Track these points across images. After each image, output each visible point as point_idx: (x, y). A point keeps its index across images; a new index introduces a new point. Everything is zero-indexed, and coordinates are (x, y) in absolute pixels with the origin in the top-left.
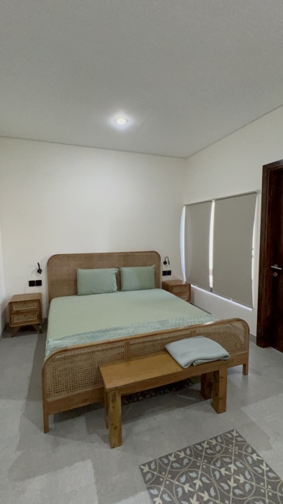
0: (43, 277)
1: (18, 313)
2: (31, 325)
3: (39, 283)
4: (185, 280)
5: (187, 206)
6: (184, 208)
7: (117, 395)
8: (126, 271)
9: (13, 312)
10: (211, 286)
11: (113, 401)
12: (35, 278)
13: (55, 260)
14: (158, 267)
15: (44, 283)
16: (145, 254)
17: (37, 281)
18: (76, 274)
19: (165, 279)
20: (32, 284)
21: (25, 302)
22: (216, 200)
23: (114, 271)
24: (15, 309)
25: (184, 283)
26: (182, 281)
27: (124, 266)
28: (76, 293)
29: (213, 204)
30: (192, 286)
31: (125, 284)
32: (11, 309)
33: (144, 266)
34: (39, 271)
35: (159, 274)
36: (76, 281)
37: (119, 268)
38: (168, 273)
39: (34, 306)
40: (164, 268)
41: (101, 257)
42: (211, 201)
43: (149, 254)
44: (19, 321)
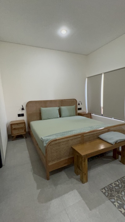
0: (24, 112)
1: (15, 129)
2: (21, 135)
3: (22, 115)
4: (87, 112)
5: (88, 78)
6: (87, 79)
7: (86, 158)
8: (63, 108)
9: (12, 129)
10: (102, 113)
11: (84, 161)
12: (21, 113)
13: (29, 104)
14: (76, 107)
15: (25, 115)
16: (70, 100)
17: (22, 114)
18: (40, 110)
19: (79, 111)
20: (19, 115)
21: (17, 124)
22: (105, 73)
23: (57, 108)
24: (14, 127)
25: (87, 113)
26: (86, 112)
27: (62, 106)
28: (41, 119)
29: (103, 75)
30: (92, 114)
31: (63, 114)
32: (12, 127)
33: (70, 106)
34: (23, 109)
35: (77, 109)
36: (40, 113)
37: (59, 107)
38: (80, 109)
39: (22, 126)
40: (79, 107)
41: (51, 101)
42: (102, 74)
43: (72, 100)
44: (16, 133)
